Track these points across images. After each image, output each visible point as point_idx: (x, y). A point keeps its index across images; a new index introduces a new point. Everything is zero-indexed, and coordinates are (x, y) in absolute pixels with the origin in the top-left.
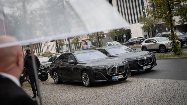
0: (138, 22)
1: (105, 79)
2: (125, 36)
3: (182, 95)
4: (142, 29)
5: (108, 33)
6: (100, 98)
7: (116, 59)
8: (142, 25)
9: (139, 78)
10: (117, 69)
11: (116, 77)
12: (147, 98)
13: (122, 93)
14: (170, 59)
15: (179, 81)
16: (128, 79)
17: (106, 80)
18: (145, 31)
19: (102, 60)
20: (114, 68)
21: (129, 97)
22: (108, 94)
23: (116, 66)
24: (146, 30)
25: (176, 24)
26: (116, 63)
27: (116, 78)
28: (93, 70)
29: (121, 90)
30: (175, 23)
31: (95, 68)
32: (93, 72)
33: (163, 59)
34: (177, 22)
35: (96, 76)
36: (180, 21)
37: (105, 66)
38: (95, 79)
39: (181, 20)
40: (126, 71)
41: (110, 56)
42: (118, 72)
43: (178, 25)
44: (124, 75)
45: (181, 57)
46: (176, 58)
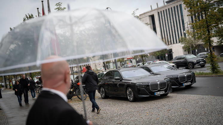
0: (179, 42)
2: (167, 55)
3: (219, 110)
4: (183, 49)
6: (143, 112)
7: (158, 76)
8: (183, 45)
9: (178, 93)
10: (159, 85)
11: (158, 93)
12: (187, 112)
13: (164, 108)
14: (208, 76)
15: (217, 98)
16: (169, 95)
17: (149, 96)
18: (185, 51)
19: (145, 77)
20: (157, 85)
21: (170, 112)
22: (151, 108)
23: (159, 83)
24: (187, 50)
25: (214, 44)
26: (158, 80)
27: (158, 94)
28: (137, 86)
29: (163, 105)
30: (214, 43)
31: (139, 84)
32: (137, 88)
33: (202, 77)
35: (139, 91)
36: (218, 42)
37: (148, 83)
38: (139, 94)
39: (219, 40)
40: (168, 87)
41: (153, 74)
42: (161, 89)
43: (216, 45)
44: (166, 91)
45: (219, 75)
46: (214, 76)
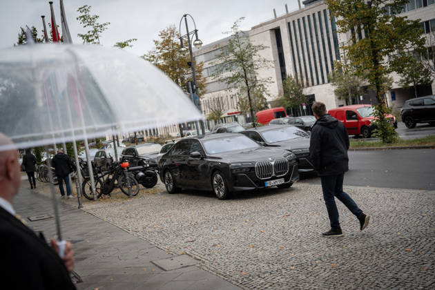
0: (329, 82)
1: (252, 186)
2: (304, 107)
4: (336, 94)
5: (274, 101)
6: (239, 218)
7: (273, 149)
8: (334, 88)
9: (313, 183)
10: (273, 168)
11: (272, 182)
12: (318, 220)
13: (279, 211)
14: (373, 149)
16: (293, 186)
17: (253, 188)
18: (340, 98)
19: (250, 152)
20: (269, 167)
21: (288, 219)
22: (254, 212)
23: (273, 163)
24: (342, 97)
25: (395, 86)
26: (271, 157)
27: (271, 184)
28: (232, 170)
29: (279, 205)
30: (393, 84)
31: (236, 166)
32: (232, 174)
33: (363, 150)
34: (396, 83)
35: (236, 179)
36: (402, 81)
37: (253, 163)
38: (235, 185)
39: (404, 78)
40: (290, 171)
41: (266, 145)
42: (276, 174)
43: (398, 87)
44: (287, 178)
45: (393, 147)
46: (385, 149)
